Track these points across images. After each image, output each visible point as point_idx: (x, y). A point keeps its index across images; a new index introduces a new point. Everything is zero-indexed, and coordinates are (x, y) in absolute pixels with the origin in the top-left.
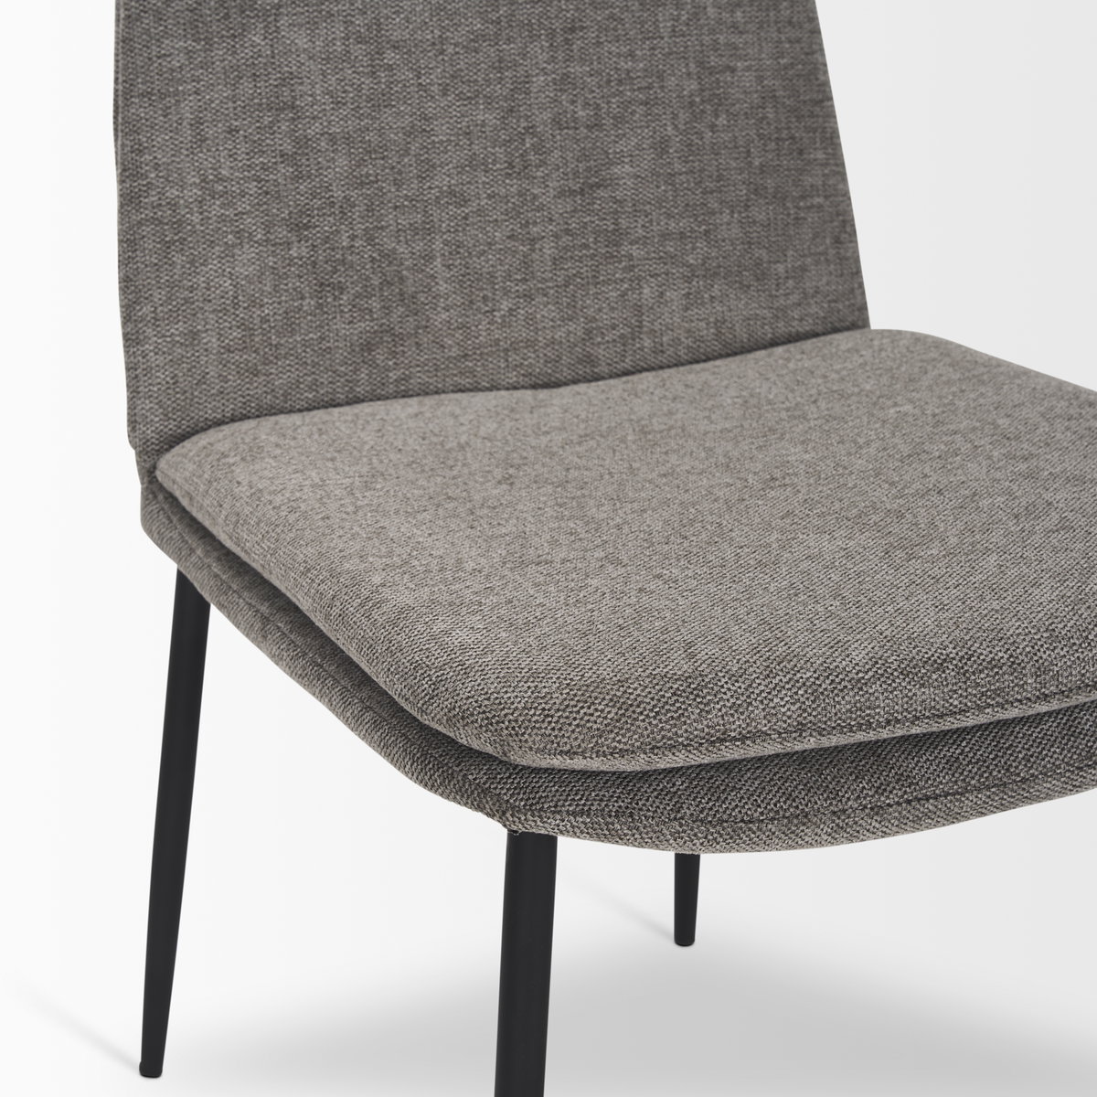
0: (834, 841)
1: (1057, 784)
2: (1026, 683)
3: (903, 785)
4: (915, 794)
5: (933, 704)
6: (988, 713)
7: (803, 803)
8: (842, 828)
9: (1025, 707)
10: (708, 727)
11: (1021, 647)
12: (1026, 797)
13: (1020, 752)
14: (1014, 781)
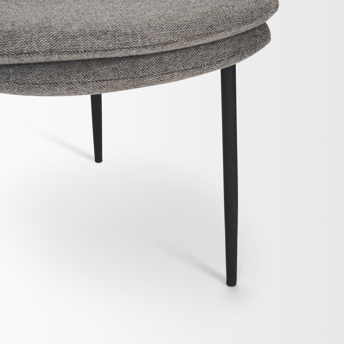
0: (69, 94)
1: (154, 79)
2: (138, 41)
3: (95, 76)
4: (99, 79)
5: (102, 46)
6: (124, 51)
7: (56, 79)
8: (71, 89)
9: (138, 50)
10: (15, 48)
11: (137, 29)
12: (143, 83)
13: (141, 67)
14: (138, 77)
